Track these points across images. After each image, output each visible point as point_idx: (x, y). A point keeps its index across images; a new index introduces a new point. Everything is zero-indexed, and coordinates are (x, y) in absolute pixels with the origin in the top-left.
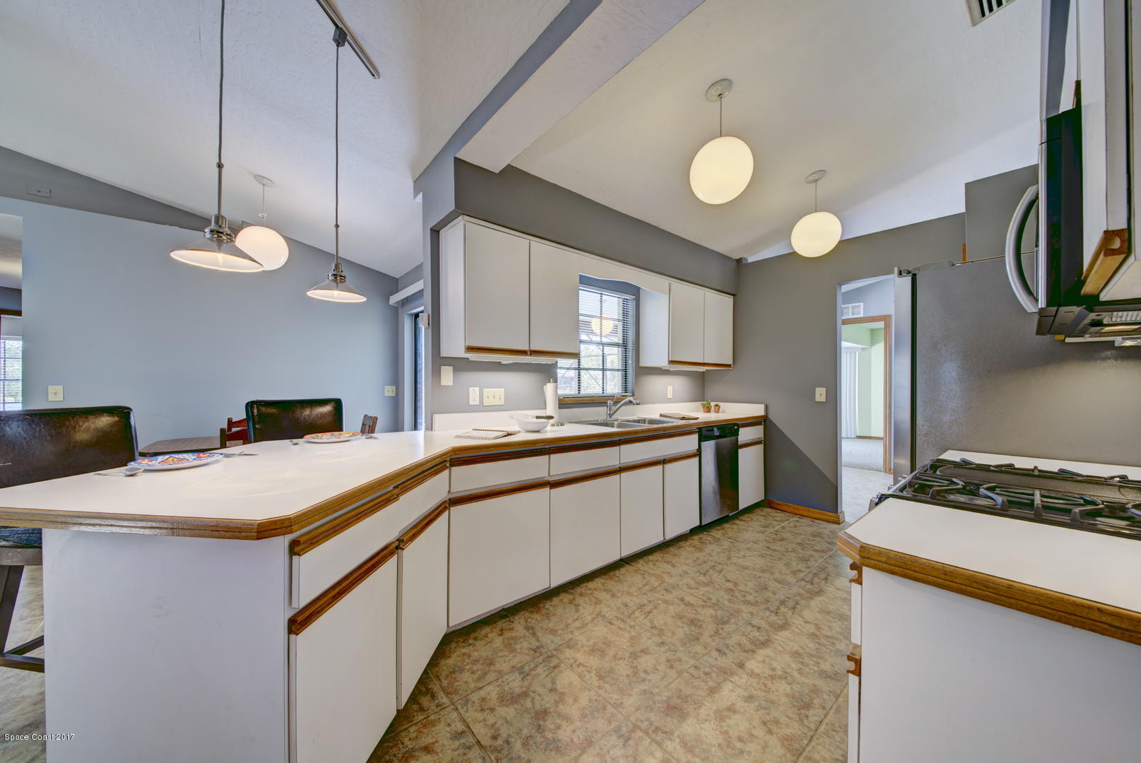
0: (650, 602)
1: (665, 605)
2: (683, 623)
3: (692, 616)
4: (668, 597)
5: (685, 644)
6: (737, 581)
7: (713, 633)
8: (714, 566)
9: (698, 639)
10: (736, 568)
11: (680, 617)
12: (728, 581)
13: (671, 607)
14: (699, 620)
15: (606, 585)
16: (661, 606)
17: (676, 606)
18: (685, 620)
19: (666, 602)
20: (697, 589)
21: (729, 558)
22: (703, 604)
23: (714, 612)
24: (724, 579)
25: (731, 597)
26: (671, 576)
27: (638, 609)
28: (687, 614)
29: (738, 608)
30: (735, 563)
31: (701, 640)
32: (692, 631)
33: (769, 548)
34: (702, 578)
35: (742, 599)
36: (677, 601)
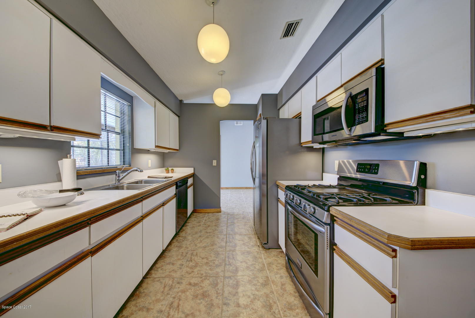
0: (174, 298)
1: (183, 294)
2: (200, 300)
3: (201, 291)
4: (182, 287)
5: (209, 313)
6: (206, 256)
7: (216, 295)
8: (192, 253)
9: (212, 305)
10: (201, 249)
11: (196, 297)
12: (203, 258)
13: (188, 293)
14: (206, 292)
15: (138, 305)
16: (182, 296)
17: (190, 291)
18: (199, 297)
19: (183, 292)
20: (193, 272)
21: (196, 245)
22: (201, 279)
23: (208, 281)
24: (201, 258)
25: (210, 267)
26: (176, 272)
27: (170, 308)
28: (198, 292)
29: (216, 272)
30: (200, 247)
31: (214, 304)
32: (207, 301)
33: (207, 232)
34: (191, 264)
35: (214, 265)
36: (188, 287)
